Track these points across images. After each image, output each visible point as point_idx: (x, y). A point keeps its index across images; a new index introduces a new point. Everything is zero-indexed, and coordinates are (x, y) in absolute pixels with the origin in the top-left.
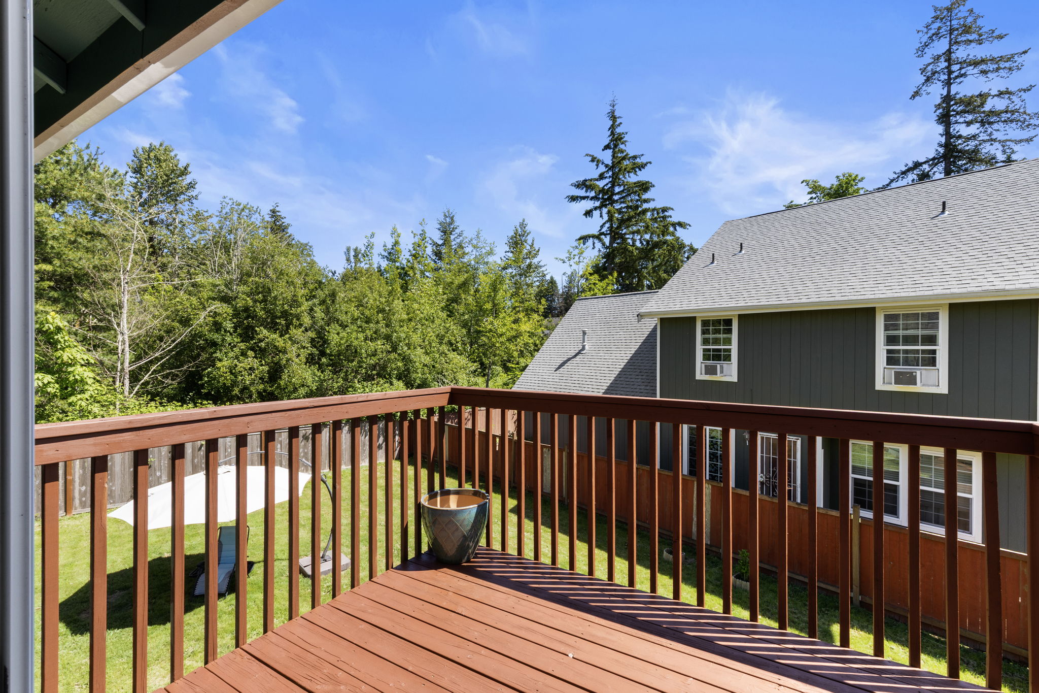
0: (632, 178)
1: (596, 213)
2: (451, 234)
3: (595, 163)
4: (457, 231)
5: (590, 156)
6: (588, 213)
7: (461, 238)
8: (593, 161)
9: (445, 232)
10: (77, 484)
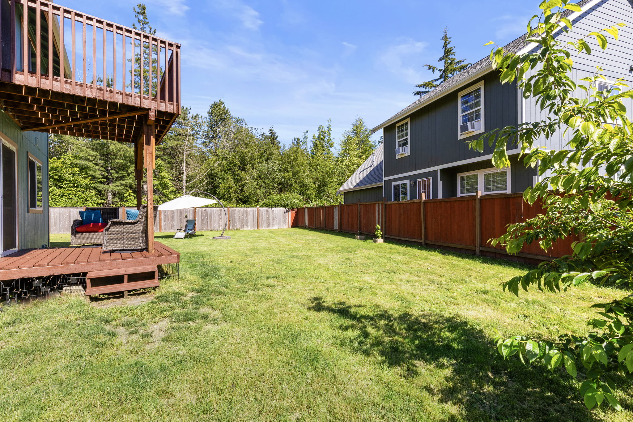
3: (432, 70)
5: (427, 66)
8: (429, 69)
10: (163, 221)
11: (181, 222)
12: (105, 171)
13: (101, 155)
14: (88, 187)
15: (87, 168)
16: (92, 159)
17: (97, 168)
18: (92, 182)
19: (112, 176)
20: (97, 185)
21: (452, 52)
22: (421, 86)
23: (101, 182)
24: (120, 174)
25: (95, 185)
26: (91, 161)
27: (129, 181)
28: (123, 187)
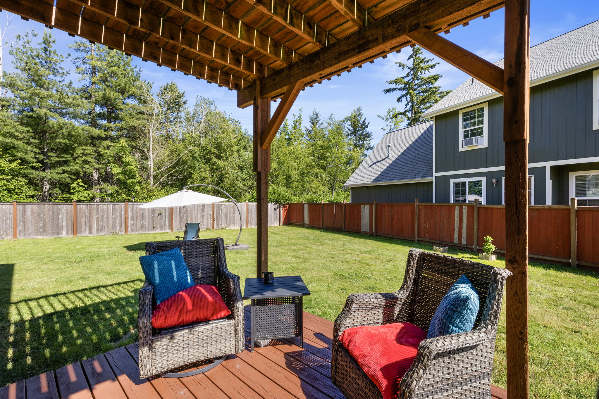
0: (426, 75)
1: (404, 99)
2: (317, 124)
3: (402, 67)
4: (320, 122)
5: (398, 63)
6: (399, 100)
7: (322, 126)
8: (400, 66)
9: (313, 123)
10: (130, 220)
11: (153, 221)
12: (40, 154)
13: (35, 132)
14: (14, 174)
15: (14, 148)
16: (21, 136)
17: (29, 148)
18: (22, 167)
19: (50, 160)
20: (29, 171)
21: (420, 52)
22: (391, 83)
23: (34, 168)
24: (62, 157)
25: (26, 171)
26: (21, 139)
27: (75, 167)
28: (66, 175)
